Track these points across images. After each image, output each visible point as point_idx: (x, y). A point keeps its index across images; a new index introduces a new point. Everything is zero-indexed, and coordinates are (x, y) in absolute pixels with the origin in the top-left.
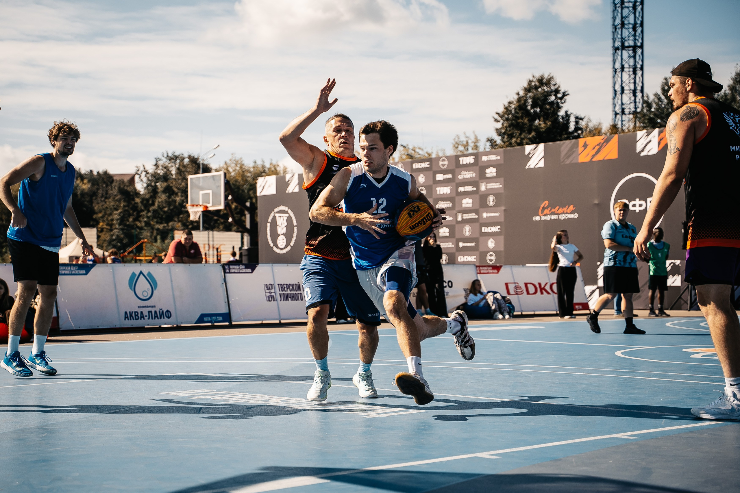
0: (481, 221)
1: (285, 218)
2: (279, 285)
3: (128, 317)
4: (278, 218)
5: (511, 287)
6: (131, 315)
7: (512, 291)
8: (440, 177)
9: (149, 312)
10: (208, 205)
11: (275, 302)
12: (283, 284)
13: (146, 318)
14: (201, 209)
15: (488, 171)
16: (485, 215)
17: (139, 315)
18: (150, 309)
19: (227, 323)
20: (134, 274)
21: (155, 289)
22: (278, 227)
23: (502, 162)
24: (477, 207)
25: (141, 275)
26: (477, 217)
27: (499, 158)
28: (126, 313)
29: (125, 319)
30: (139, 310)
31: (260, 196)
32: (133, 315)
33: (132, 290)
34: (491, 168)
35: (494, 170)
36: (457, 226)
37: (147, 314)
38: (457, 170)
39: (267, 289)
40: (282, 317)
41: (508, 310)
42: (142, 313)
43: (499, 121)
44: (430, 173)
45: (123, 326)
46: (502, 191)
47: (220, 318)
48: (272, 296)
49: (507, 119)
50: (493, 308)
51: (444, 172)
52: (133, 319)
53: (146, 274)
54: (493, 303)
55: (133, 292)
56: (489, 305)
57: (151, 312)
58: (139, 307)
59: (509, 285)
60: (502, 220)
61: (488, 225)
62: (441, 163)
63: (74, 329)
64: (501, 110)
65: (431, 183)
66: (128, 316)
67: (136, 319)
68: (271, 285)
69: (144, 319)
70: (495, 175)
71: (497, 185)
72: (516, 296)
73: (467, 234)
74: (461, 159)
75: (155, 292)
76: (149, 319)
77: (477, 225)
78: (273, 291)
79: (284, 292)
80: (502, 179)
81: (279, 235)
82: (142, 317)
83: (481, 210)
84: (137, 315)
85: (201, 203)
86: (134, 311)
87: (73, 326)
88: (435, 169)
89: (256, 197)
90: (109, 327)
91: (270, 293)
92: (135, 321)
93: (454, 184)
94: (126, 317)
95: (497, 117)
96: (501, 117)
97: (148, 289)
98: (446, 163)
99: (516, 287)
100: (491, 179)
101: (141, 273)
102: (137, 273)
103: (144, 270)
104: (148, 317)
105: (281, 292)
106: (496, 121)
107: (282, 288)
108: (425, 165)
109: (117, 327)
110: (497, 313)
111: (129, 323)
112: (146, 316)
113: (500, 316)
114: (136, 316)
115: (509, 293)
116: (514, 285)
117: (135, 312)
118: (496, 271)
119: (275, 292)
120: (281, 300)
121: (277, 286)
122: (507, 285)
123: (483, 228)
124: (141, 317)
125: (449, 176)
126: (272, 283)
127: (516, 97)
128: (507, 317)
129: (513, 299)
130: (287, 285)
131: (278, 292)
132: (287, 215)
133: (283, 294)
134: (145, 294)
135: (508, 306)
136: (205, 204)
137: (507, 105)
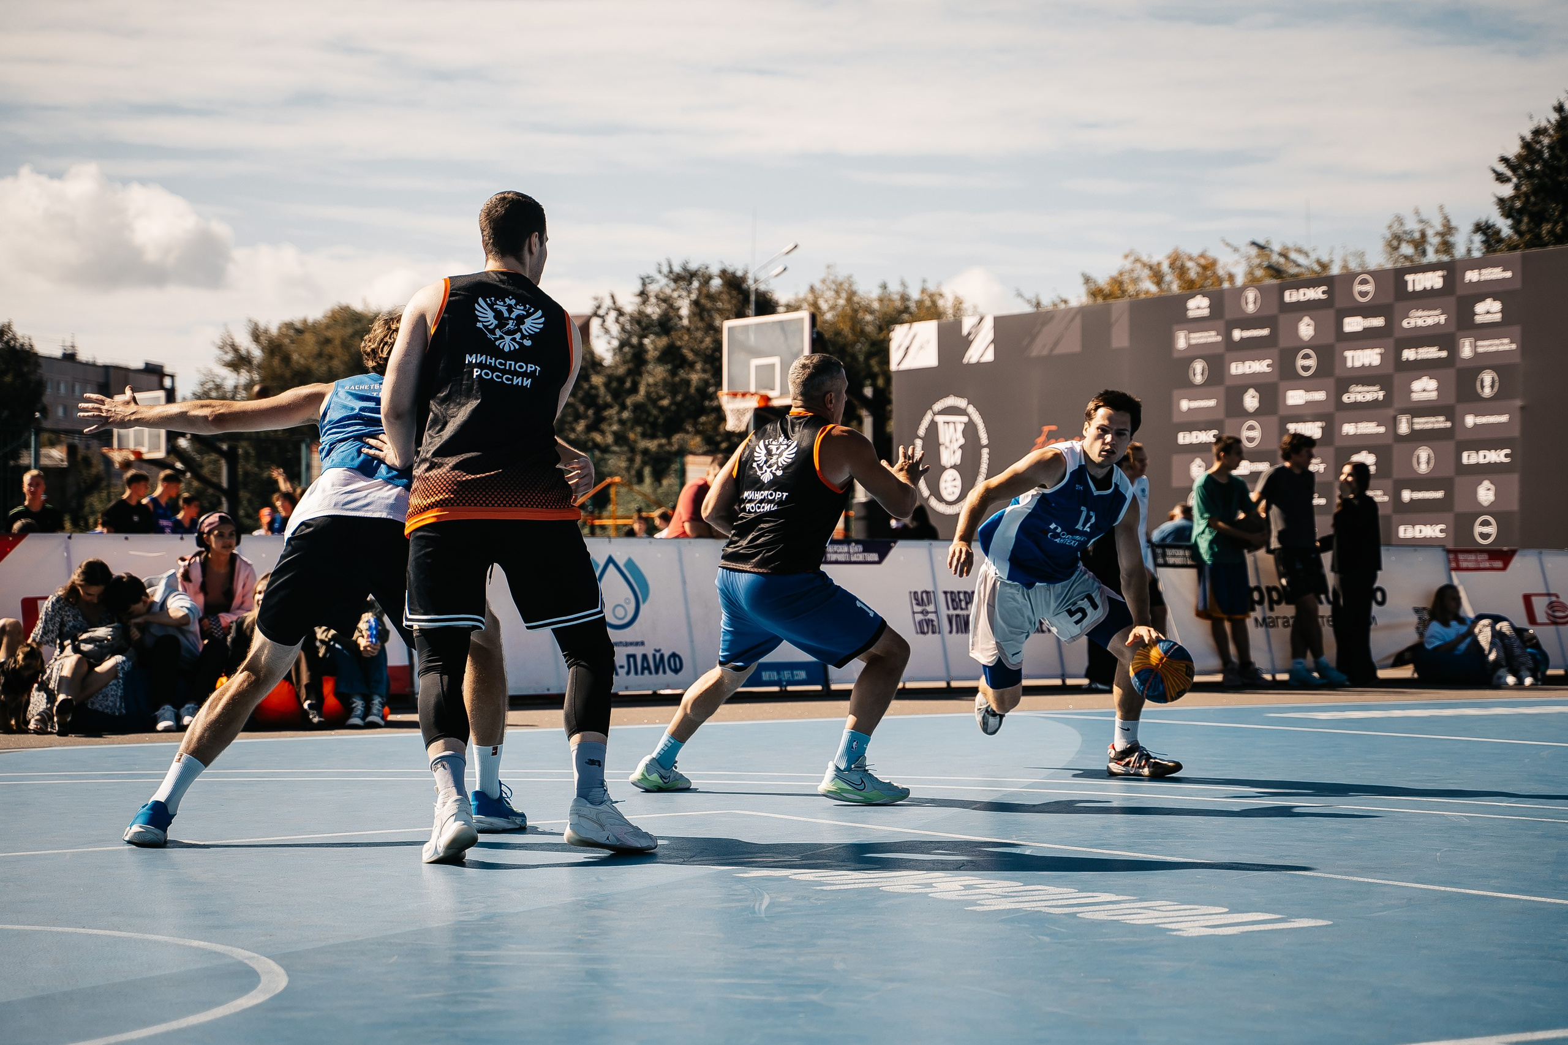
0: (1459, 436)
1: (960, 427)
2: (945, 593)
4: (941, 428)
5: (1540, 606)
7: (1541, 615)
8: (1353, 324)
9: (629, 656)
10: (771, 394)
11: (936, 635)
12: (955, 590)
14: (753, 403)
15: (1480, 308)
16: (1470, 420)
18: (631, 650)
19: (819, 688)
21: (644, 601)
22: (942, 449)
23: (1518, 285)
24: (1451, 400)
26: (1449, 424)
27: (1508, 274)
31: (898, 372)
34: (1489, 301)
35: (1497, 306)
36: (1398, 449)
37: (625, 663)
38: (1399, 306)
39: (918, 604)
40: (953, 674)
41: (1530, 664)
43: (1508, 180)
44: (1330, 314)
46: (1517, 360)
47: (802, 675)
48: (929, 622)
49: (1529, 175)
50: (1492, 657)
51: (1365, 311)
53: (621, 563)
54: (1493, 644)
56: (1480, 648)
57: (634, 656)
59: (1534, 599)
60: (1516, 432)
61: (1477, 446)
62: (1357, 288)
64: (1513, 150)
65: (1330, 338)
68: (927, 593)
70: (1498, 317)
71: (1504, 344)
72: (1553, 628)
73: (1423, 468)
74: (1409, 278)
75: (642, 607)
76: (628, 673)
77: (1450, 445)
78: (931, 608)
79: (958, 612)
80: (1517, 330)
81: (944, 469)
83: (1459, 408)
85: (753, 390)
88: (1340, 303)
89: (888, 376)
90: (532, 692)
91: (925, 613)
93: (1390, 342)
95: (1502, 168)
96: (1513, 168)
97: (627, 600)
98: (1369, 288)
99: (1551, 606)
100: (1489, 330)
101: (610, 560)
102: (602, 562)
103: (618, 553)
104: (626, 669)
105: (952, 612)
106: (1501, 178)
107: (953, 600)
108: (1316, 294)
109: (552, 691)
110: (1502, 671)
112: (622, 667)
113: (1511, 680)
115: (1532, 620)
116: (1545, 601)
118: (1499, 564)
119: (936, 612)
120: (951, 632)
121: (941, 598)
122: (1527, 599)
123: (1465, 455)
125: (1378, 322)
126: (930, 589)
127: (1554, 117)
128: (1528, 681)
129: (1545, 635)
130: (965, 593)
131: (944, 612)
132: (965, 419)
133: (957, 616)
134: (620, 612)
135: (1530, 654)
136: (764, 392)
137: (1529, 137)
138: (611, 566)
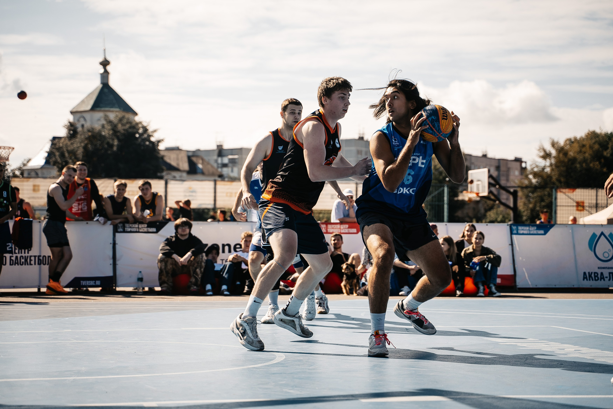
3: (586, 278)
6: (590, 276)
13: (607, 279)
17: (599, 276)
18: (610, 271)
20: (594, 235)
25: (602, 237)
28: (585, 273)
29: (584, 280)
30: (599, 271)
32: (593, 275)
33: (592, 250)
37: (608, 275)
42: (602, 274)
45: (581, 286)
52: (593, 280)
53: (607, 234)
55: (593, 253)
57: (612, 273)
58: (599, 268)
63: (531, 287)
66: (586, 276)
67: (595, 280)
69: (604, 280)
76: (609, 280)
82: (602, 277)
84: (597, 276)
86: (593, 271)
87: (530, 284)
90: (566, 287)
92: (594, 281)
94: (585, 278)
97: (609, 250)
101: (602, 234)
102: (598, 234)
103: (606, 231)
104: (608, 278)
109: (575, 287)
111: (587, 284)
112: (607, 277)
114: (595, 276)
117: (595, 273)
124: (601, 279)
134: (606, 255)
138: (602, 236)
